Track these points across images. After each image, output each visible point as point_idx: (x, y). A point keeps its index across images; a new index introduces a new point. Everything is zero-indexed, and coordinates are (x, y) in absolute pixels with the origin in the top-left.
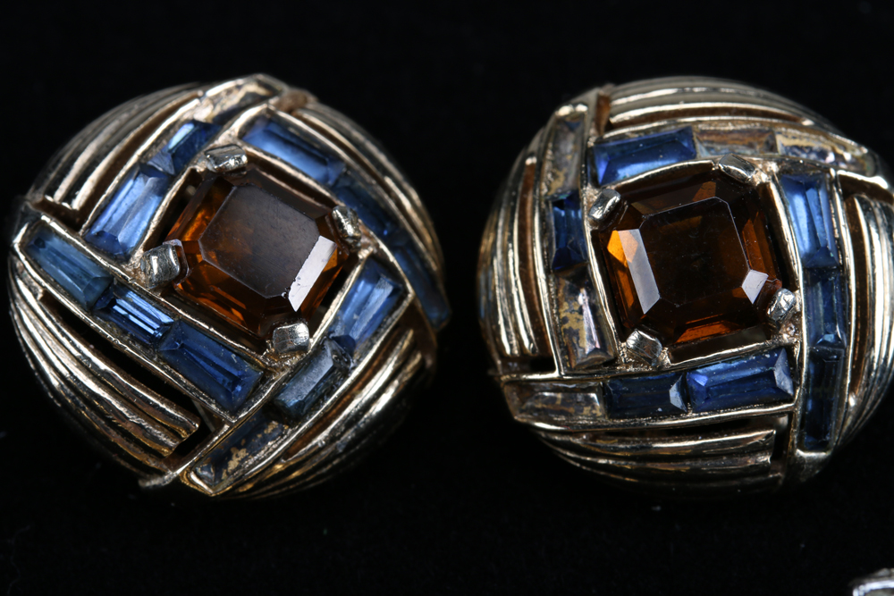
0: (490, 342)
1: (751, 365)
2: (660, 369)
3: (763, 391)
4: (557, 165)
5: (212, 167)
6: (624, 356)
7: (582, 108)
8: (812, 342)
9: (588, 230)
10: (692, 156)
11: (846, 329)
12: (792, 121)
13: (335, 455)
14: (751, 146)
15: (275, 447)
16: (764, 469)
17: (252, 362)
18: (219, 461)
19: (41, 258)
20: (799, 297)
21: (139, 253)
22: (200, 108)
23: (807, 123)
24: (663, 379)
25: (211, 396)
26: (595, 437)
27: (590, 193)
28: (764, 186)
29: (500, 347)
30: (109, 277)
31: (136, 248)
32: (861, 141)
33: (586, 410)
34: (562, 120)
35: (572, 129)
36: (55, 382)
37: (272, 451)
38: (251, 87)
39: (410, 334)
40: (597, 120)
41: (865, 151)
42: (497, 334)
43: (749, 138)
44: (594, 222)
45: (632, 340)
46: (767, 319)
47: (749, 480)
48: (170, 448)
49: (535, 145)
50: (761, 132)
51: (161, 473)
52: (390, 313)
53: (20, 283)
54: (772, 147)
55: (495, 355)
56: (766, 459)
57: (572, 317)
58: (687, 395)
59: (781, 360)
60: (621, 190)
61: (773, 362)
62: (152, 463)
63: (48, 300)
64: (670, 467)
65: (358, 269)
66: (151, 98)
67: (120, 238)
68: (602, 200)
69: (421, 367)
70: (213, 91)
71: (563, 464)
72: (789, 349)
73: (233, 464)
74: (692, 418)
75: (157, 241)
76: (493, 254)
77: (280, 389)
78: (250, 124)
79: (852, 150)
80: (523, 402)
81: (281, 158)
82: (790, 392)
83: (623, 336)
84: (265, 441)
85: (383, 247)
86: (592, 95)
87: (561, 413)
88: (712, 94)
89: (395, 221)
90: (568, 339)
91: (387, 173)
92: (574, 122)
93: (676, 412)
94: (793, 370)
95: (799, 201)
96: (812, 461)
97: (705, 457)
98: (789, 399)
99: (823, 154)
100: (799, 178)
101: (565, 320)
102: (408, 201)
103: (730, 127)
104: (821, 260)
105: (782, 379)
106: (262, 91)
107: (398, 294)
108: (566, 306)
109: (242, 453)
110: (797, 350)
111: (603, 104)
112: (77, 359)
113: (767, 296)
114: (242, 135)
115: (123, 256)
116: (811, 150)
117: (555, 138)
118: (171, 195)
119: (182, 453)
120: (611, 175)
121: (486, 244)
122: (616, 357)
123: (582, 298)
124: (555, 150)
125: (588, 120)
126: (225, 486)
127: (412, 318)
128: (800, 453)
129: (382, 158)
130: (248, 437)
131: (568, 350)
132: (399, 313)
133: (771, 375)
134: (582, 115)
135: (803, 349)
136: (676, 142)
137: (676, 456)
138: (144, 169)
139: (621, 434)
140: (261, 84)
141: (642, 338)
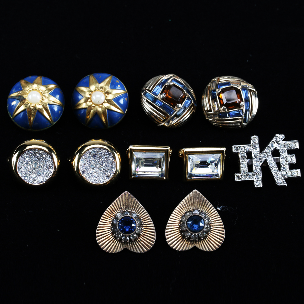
0: (203, 109)
1: (237, 112)
2: (226, 112)
3: (239, 115)
4: (212, 86)
5: (168, 84)
6: (221, 110)
7: (216, 79)
8: (245, 109)
9: (217, 94)
10: (230, 85)
11: (250, 108)
12: (243, 82)
13: (183, 122)
14: (238, 84)
15: (176, 121)
16: (239, 126)
17: (173, 109)
18: (168, 122)
19: (146, 96)
20: (244, 103)
21: (159, 95)
22: (165, 77)
23: (245, 82)
24: (226, 113)
25: (168, 113)
26: (217, 121)
27: (217, 90)
28: (239, 90)
29: (205, 110)
30: (155, 98)
31: (158, 94)
32: (252, 85)
33: (216, 117)
34: (213, 81)
35: (214, 82)
36: (147, 111)
37: (176, 120)
38: (171, 75)
39: (192, 107)
40: (218, 81)
41: (252, 86)
42: (204, 108)
43: (237, 83)
44: (218, 93)
45: (222, 108)
46: (240, 106)
47: (236, 127)
48: (162, 120)
49: (209, 84)
50: (239, 83)
51: (161, 124)
52: (190, 104)
53: (143, 99)
54: (240, 84)
55: (204, 110)
56: (239, 124)
57: (214, 105)
58: (229, 115)
59: (241, 111)
60: (222, 89)
61: (240, 111)
62: (160, 122)
63: (147, 101)
64: (226, 125)
65: (186, 98)
66: (159, 76)
67: (157, 93)
68: (219, 90)
69: (194, 111)
70: (167, 75)
71: (212, 125)
72: (242, 110)
73: (170, 123)
74: (230, 118)
75: (162, 93)
76: (204, 98)
77: (177, 113)
78: (172, 80)
79: (251, 86)
80: (207, 116)
81: (177, 84)
82: (242, 115)
83: (221, 107)
84: (174, 120)
85: (189, 96)
86: (217, 78)
87: (212, 118)
88: (232, 78)
89: (190, 93)
90: (214, 108)
91: (189, 87)
92: (214, 81)
93: (228, 118)
94: (243, 113)
95: (244, 92)
96: (245, 125)
97: (231, 124)
98: (242, 116)
99: (247, 86)
100: (244, 88)
101: (213, 106)
102: (192, 91)
103: (235, 82)
104: (247, 99)
105: (241, 114)
106: (173, 76)
107: (191, 102)
108: (214, 104)
109: (172, 121)
110: (243, 110)
111: (219, 79)
112: (150, 108)
113: (240, 103)
114: (171, 81)
115: (157, 95)
116: (245, 85)
117: (212, 83)
118: (163, 88)
119: (163, 121)
120: (220, 88)
121: (203, 97)
122: (220, 110)
123: (216, 103)
124: (212, 84)
125: (217, 81)
126: (169, 126)
127: (193, 105)
128: (243, 124)
129: (188, 85)
130: (172, 119)
131: (214, 109)
132: (191, 104)
133: (240, 113)
134: (216, 80)
135: (244, 110)
136: (229, 83)
137: (227, 123)
138: (159, 85)
139: (221, 120)
140: (172, 75)
141: (224, 108)
